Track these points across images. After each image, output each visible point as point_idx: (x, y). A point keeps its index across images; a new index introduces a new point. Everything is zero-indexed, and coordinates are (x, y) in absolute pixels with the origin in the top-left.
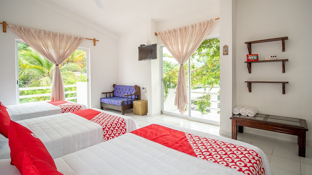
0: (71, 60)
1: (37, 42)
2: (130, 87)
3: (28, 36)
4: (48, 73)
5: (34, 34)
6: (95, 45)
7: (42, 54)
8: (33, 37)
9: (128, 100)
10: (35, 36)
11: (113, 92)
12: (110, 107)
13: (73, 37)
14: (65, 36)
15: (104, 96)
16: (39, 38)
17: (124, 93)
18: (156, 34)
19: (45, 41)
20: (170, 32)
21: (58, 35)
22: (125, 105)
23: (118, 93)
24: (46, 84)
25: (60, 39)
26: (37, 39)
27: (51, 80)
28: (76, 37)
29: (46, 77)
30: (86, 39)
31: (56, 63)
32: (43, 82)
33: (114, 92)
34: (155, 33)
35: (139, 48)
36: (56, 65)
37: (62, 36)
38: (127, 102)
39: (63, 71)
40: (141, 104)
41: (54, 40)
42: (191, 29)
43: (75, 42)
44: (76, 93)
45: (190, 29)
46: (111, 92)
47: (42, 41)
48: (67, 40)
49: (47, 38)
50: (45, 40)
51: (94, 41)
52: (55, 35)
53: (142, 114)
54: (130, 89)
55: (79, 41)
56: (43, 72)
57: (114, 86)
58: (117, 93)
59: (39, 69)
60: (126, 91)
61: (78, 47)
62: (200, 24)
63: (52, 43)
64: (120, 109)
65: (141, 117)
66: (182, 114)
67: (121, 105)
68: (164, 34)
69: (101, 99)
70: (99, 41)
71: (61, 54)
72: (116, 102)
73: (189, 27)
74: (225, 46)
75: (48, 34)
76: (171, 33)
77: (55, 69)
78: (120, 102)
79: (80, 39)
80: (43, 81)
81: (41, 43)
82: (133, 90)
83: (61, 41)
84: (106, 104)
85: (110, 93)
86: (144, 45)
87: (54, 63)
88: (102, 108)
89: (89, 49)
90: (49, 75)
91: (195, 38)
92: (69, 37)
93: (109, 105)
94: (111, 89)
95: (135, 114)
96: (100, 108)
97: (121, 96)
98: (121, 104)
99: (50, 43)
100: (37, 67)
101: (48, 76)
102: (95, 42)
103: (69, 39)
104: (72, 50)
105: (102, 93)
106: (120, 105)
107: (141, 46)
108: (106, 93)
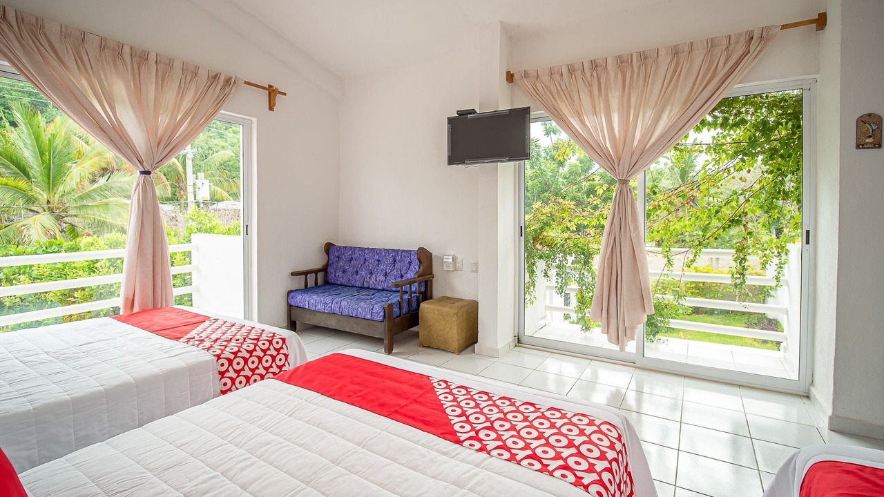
0: (114, 164)
1: (71, 77)
2: (396, 256)
3: (36, 50)
4: (48, 202)
5: (57, 46)
6: (271, 108)
7: (88, 126)
8: (53, 55)
9: (402, 298)
10: (61, 55)
11: (325, 269)
12: (332, 323)
13: (203, 74)
14: (177, 65)
15: (299, 283)
16: (79, 61)
17: (371, 273)
18: (510, 77)
19: (103, 76)
20: (571, 70)
21: (152, 58)
22: (395, 316)
23: (344, 272)
24: (43, 236)
25: (159, 73)
26: (72, 65)
27: (57, 224)
28: (213, 74)
29: (38, 216)
30: (246, 83)
31: (142, 165)
32: (32, 231)
33: (331, 270)
34: (508, 73)
35: (450, 120)
36: (142, 173)
37: (165, 66)
38: (398, 306)
39: (97, 197)
40: (458, 312)
41: (137, 76)
42: (669, 59)
43: (211, 91)
44: (190, 274)
45: (665, 60)
46: (320, 270)
47: (91, 73)
48: (183, 81)
49: (112, 64)
50: (101, 72)
51: (269, 93)
52: (140, 57)
53: (458, 348)
54: (398, 258)
55: (223, 88)
56: (30, 200)
57: (329, 248)
58: (340, 273)
59: (17, 190)
60: (378, 265)
61: (221, 112)
62: (712, 44)
63: (128, 88)
64: (380, 331)
65: (455, 356)
66: (622, 349)
67: (384, 317)
68: (546, 79)
69: (292, 294)
70: (285, 94)
71: (160, 132)
72: (362, 308)
73: (662, 52)
74: (870, 115)
75: (114, 50)
76: (579, 73)
77: (138, 185)
78: (378, 309)
79: (228, 81)
80: (33, 226)
81: (84, 82)
82: (410, 263)
83: (162, 84)
84: (315, 311)
85: (316, 272)
86: (473, 112)
87: (135, 164)
88: (292, 326)
89: (254, 120)
90: (49, 207)
91: (687, 91)
92: (191, 72)
93: (324, 316)
94: (315, 260)
95: (428, 347)
96: (285, 323)
97: (358, 284)
98: (382, 314)
99: (120, 88)
100: (11, 182)
101: (47, 212)
102: (275, 97)
103: (189, 78)
104: (201, 120)
105: (293, 274)
106: (379, 317)
107: (462, 114)
108: (306, 273)
